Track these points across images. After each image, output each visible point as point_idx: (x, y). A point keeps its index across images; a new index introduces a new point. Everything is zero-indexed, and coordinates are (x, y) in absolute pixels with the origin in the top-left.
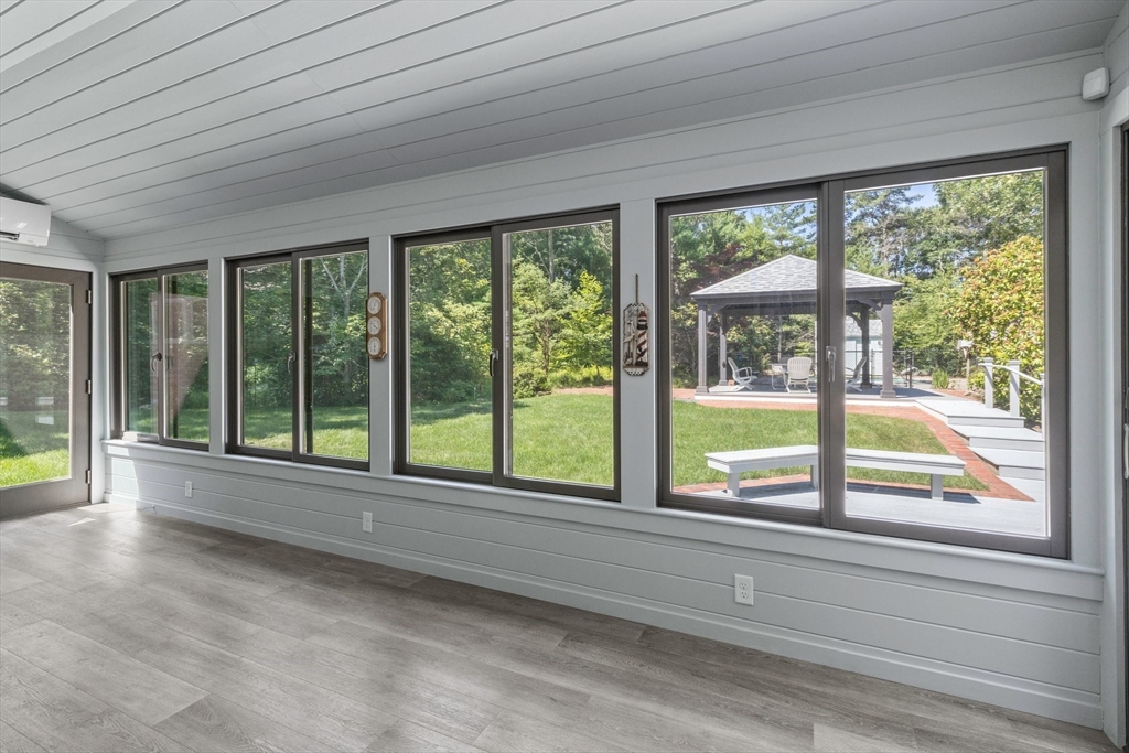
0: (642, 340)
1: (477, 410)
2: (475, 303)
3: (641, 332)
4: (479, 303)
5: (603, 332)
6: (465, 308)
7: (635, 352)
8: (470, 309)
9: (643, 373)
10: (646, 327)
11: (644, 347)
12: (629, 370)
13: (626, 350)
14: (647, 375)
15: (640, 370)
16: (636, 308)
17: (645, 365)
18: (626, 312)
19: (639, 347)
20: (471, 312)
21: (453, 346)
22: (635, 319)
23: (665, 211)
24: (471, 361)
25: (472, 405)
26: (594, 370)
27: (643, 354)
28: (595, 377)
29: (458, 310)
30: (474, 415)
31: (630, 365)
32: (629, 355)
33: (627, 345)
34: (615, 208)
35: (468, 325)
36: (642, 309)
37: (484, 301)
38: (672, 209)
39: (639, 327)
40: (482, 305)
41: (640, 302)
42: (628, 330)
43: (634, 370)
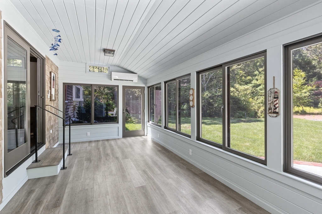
0: (275, 103)
2: (248, 85)
3: (275, 100)
4: (250, 84)
6: (245, 86)
7: (273, 108)
8: (246, 87)
9: (276, 116)
10: (277, 98)
11: (277, 106)
12: (270, 115)
13: (269, 107)
14: (279, 117)
15: (275, 115)
16: (273, 90)
17: (278, 113)
18: (269, 92)
19: (274, 106)
20: (247, 88)
21: (239, 100)
22: (273, 95)
23: (289, 48)
24: (246, 104)
27: (276, 108)
29: (242, 88)
31: (270, 113)
32: (270, 109)
33: (269, 105)
34: (265, 51)
35: (246, 92)
36: (276, 90)
37: (252, 84)
38: (292, 47)
39: (274, 98)
40: (251, 85)
41: (275, 87)
42: (270, 99)
43: (272, 115)
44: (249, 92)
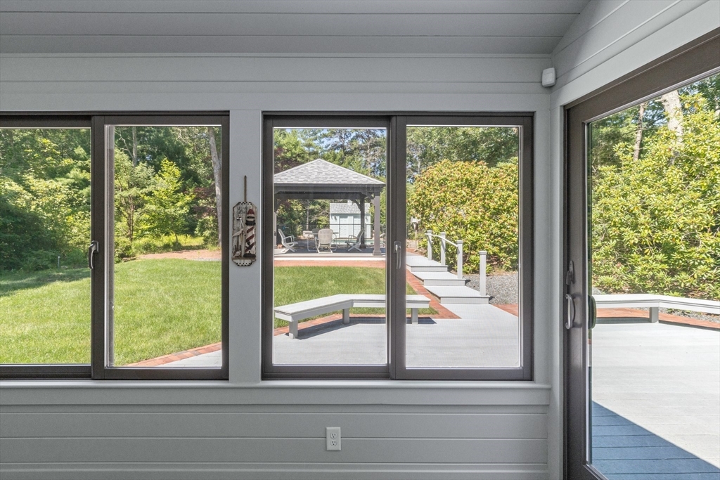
0: (250, 235)
1: (62, 278)
2: (58, 179)
3: (249, 227)
4: (63, 179)
5: (182, 208)
6: (48, 182)
7: (243, 245)
8: (52, 184)
9: (250, 264)
10: (253, 223)
11: (252, 241)
12: (238, 261)
13: (235, 243)
14: (254, 265)
15: (248, 261)
16: (244, 206)
17: (253, 257)
18: (236, 210)
19: (248, 241)
20: (54, 187)
21: (35, 217)
22: (243, 216)
23: (269, 122)
24: (54, 231)
25: (56, 274)
26: (173, 238)
27: (251, 247)
28: (173, 243)
29: (40, 185)
30: (58, 283)
31: (239, 257)
32: (237, 248)
33: (236, 239)
34: (225, 115)
35: (51, 198)
36: (250, 207)
37: (68, 178)
38: (275, 122)
39: (248, 223)
40: (66, 181)
41: (248, 201)
42: (237, 225)
43: (242, 261)
44: (60, 197)
